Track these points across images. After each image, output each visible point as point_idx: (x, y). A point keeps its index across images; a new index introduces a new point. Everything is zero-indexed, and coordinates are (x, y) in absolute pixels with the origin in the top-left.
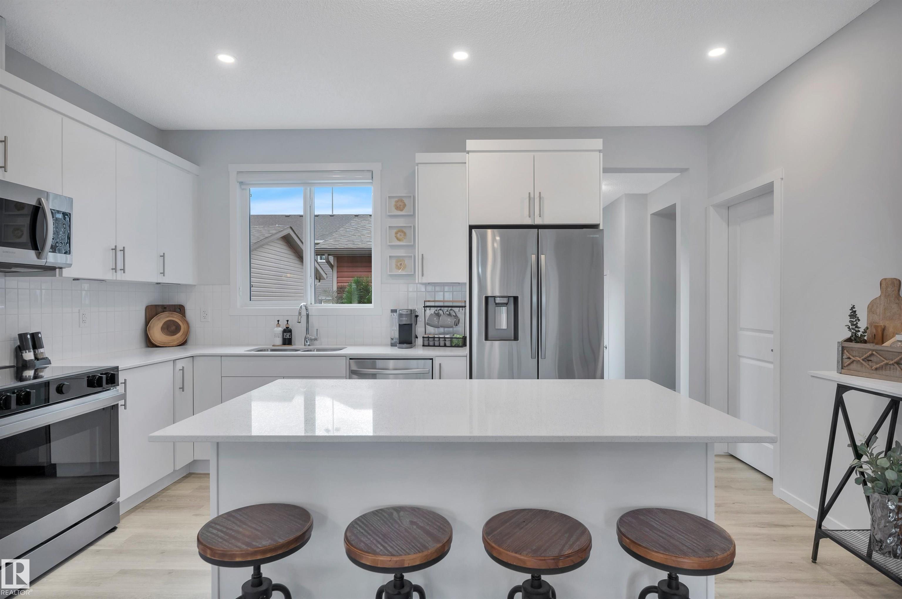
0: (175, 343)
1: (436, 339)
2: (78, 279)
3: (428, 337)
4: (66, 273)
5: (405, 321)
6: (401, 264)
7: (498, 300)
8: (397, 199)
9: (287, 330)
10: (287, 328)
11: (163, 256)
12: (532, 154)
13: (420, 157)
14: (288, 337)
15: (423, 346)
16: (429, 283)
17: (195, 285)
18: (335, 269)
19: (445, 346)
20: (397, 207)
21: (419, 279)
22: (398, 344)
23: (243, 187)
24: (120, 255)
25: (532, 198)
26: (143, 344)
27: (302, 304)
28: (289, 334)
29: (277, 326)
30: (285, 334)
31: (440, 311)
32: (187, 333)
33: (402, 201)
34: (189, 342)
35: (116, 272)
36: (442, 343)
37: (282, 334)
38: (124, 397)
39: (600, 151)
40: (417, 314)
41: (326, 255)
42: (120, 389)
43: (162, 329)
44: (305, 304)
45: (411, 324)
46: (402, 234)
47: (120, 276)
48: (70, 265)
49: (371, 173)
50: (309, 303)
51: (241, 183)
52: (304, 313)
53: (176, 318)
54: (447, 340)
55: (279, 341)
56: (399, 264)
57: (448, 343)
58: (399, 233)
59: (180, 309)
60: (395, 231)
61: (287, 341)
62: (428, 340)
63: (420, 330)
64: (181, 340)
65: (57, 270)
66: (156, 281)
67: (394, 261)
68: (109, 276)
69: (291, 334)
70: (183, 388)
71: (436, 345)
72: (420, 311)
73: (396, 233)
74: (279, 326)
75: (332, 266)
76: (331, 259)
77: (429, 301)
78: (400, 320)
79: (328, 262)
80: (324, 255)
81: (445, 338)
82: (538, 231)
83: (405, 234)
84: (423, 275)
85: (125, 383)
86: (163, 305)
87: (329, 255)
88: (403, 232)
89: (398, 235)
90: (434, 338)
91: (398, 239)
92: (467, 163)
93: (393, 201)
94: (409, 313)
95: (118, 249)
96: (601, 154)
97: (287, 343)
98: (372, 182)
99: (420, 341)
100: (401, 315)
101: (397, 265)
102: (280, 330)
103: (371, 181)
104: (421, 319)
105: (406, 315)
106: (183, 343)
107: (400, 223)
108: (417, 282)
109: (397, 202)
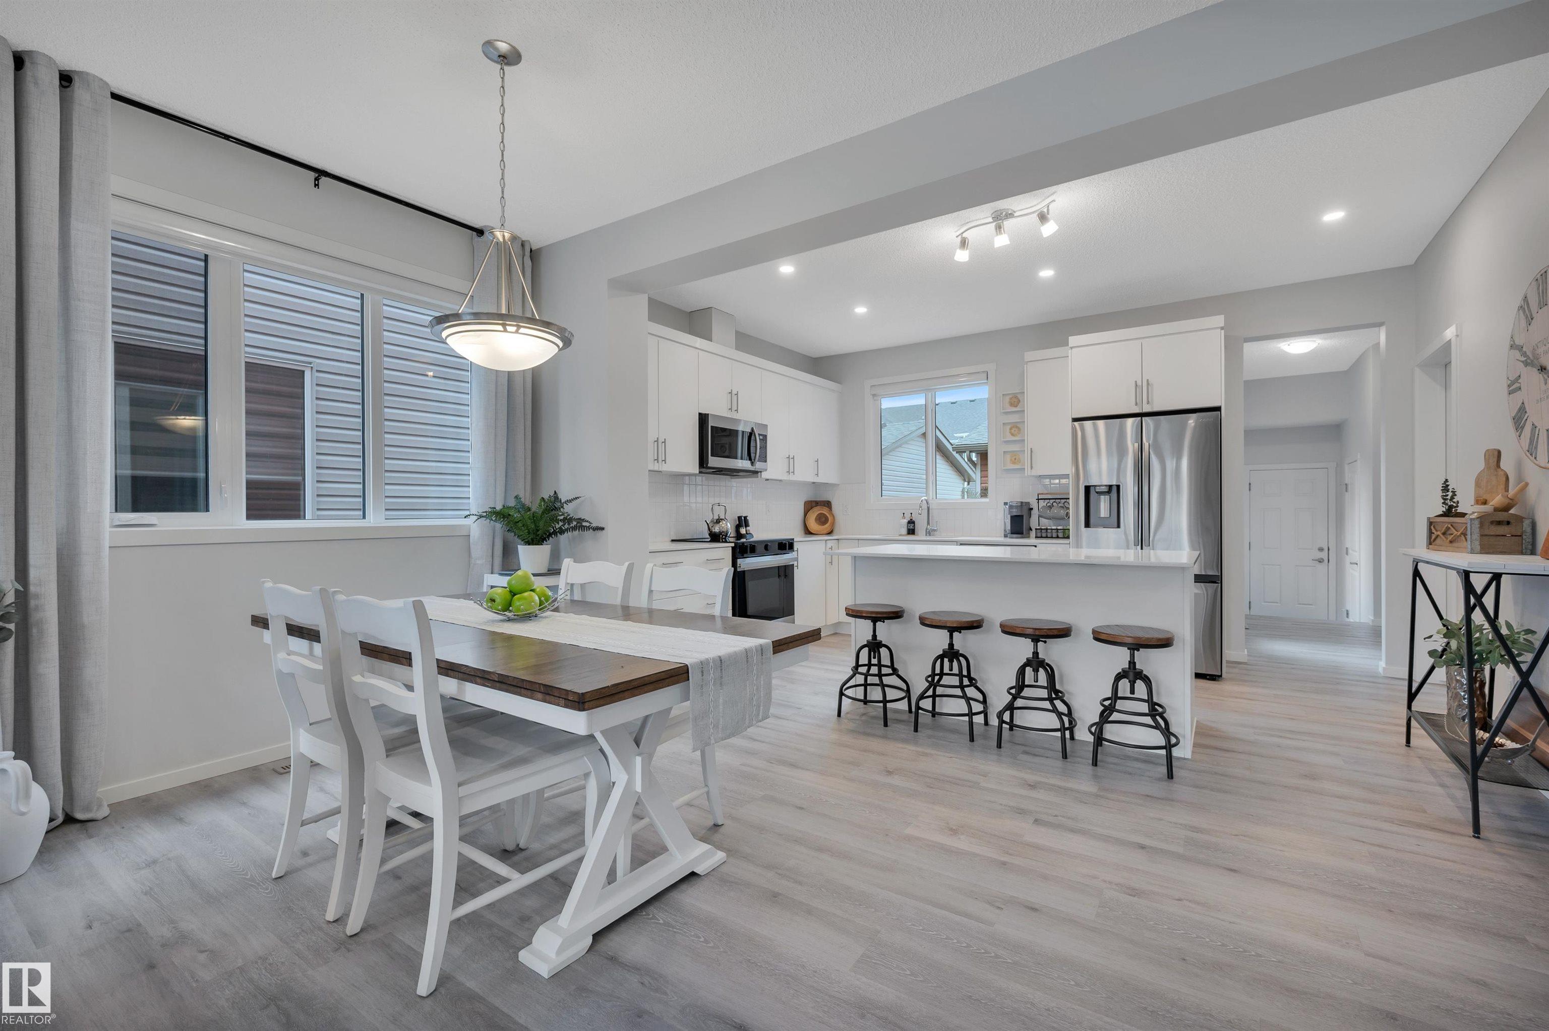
0: (825, 532)
1: (1049, 531)
2: (768, 480)
3: (1041, 529)
4: (765, 475)
5: (1015, 512)
6: (1015, 459)
7: (1098, 489)
8: (1011, 396)
9: (911, 522)
10: (911, 520)
11: (817, 461)
12: (1139, 341)
13: (1029, 355)
14: (911, 527)
15: (1036, 537)
16: (1040, 476)
17: (839, 485)
18: (979, 467)
19: (1058, 537)
20: (1011, 404)
21: (1028, 472)
22: (1008, 535)
23: (875, 398)
24: (791, 461)
25: (1140, 386)
26: (803, 532)
27: (923, 498)
28: (912, 525)
29: (903, 518)
30: (909, 525)
31: (1054, 503)
32: (833, 524)
33: (1016, 397)
34: (835, 532)
35: (789, 474)
36: (1054, 535)
37: (906, 525)
38: (797, 559)
39: (1222, 328)
40: (1031, 507)
41: (968, 452)
42: (795, 553)
43: (816, 519)
44: (926, 498)
45: (1022, 516)
46: (1016, 430)
47: (792, 478)
48: (766, 470)
49: (986, 374)
50: (931, 498)
51: (874, 395)
52: (925, 506)
53: (825, 511)
54: (1059, 531)
55: (904, 531)
56: (1013, 459)
57: (1060, 535)
58: (1014, 429)
59: (828, 504)
60: (1008, 427)
61: (911, 532)
62: (1041, 532)
63: (1034, 523)
64: (829, 530)
65: (759, 473)
66: (813, 481)
67: (1008, 457)
68: (785, 477)
69: (914, 525)
70: (831, 563)
71: (1048, 536)
72: (1034, 504)
73: (1011, 429)
74: (905, 518)
75: (974, 464)
76: (974, 457)
77: (1042, 494)
78: (1010, 512)
79: (970, 460)
80: (965, 452)
81: (1057, 529)
82: (1142, 419)
83: (1019, 429)
84: (1032, 468)
85: (797, 551)
86: (815, 501)
87: (971, 452)
88: (1017, 427)
89: (1013, 431)
90: (1047, 529)
91: (1013, 435)
92: (1070, 357)
93: (1007, 399)
94: (1019, 504)
95: (790, 457)
96: (1223, 331)
97: (911, 533)
98: (987, 383)
99: (1033, 534)
100: (1011, 507)
101: (1011, 460)
102: (906, 521)
103: (986, 381)
104: (1035, 513)
105: (1017, 507)
106: (830, 533)
107: (1014, 418)
108: (1026, 475)
109: (1011, 399)
